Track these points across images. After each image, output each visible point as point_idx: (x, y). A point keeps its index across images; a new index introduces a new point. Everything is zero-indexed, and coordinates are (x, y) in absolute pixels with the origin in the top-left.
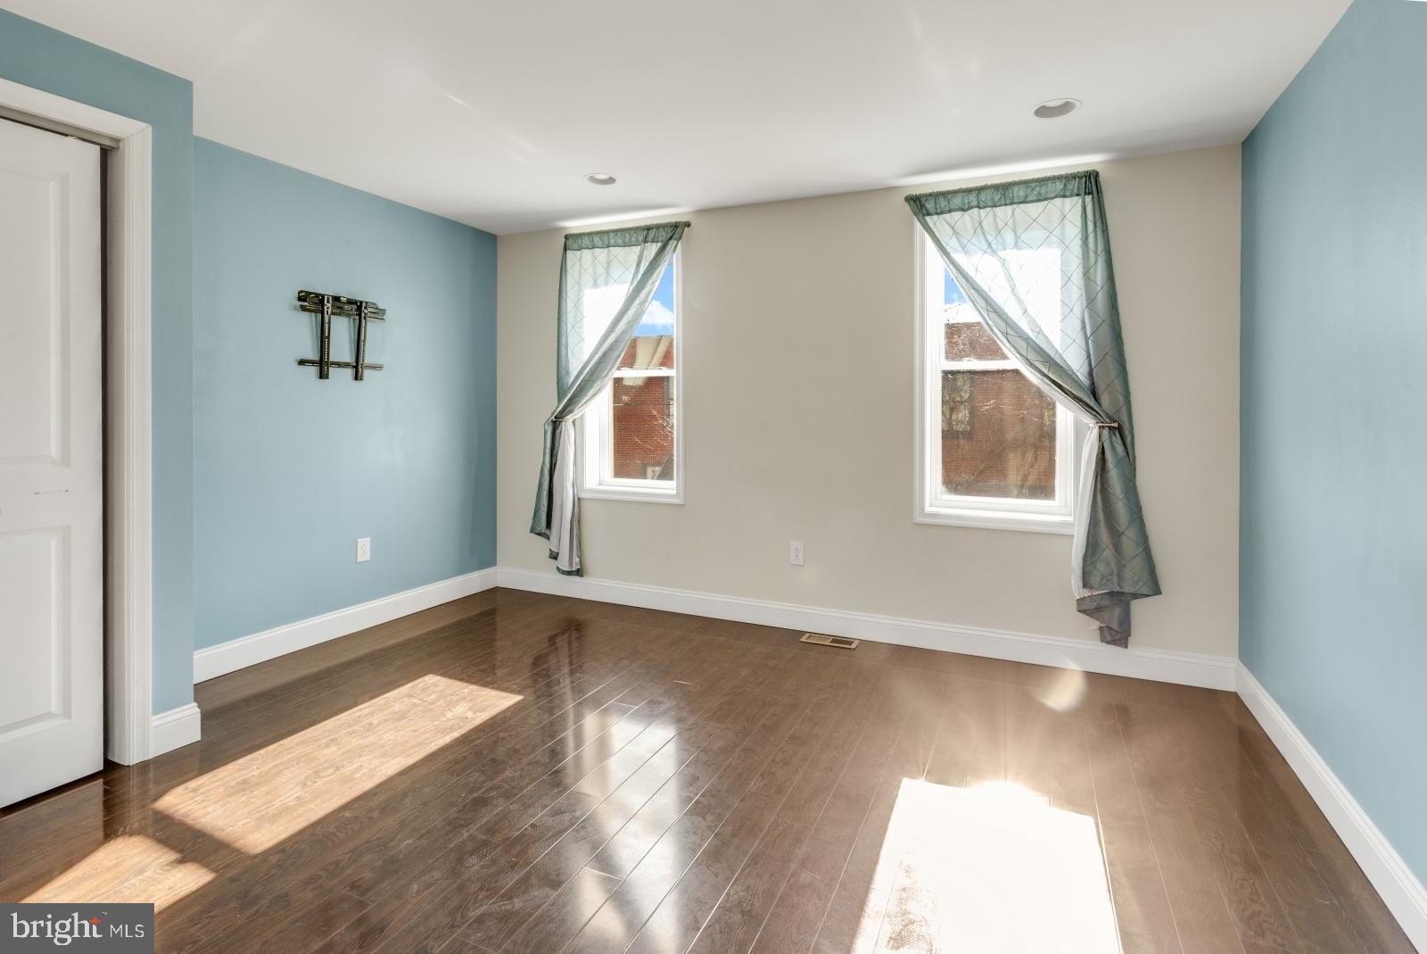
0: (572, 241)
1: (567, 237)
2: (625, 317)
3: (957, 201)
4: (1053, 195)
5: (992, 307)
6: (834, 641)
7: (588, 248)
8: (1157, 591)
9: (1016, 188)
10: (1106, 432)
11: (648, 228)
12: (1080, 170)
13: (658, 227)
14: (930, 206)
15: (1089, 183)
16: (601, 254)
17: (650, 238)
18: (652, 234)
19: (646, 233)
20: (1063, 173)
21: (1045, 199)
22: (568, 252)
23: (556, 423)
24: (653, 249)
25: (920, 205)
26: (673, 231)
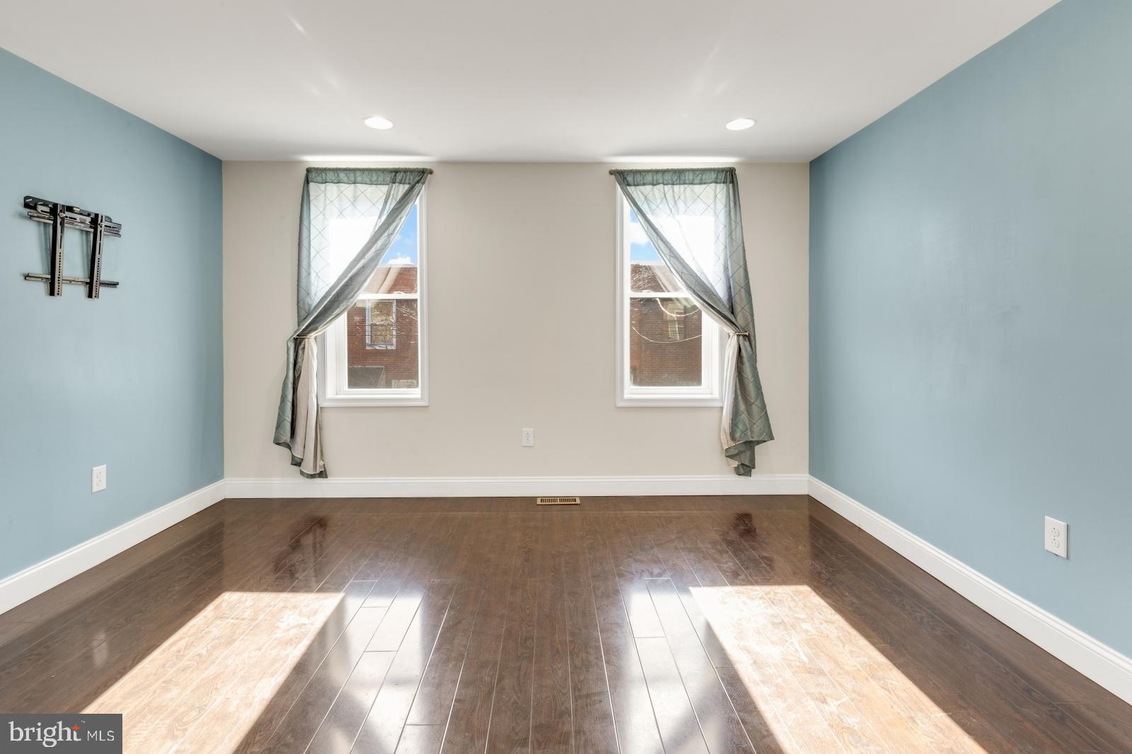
0: (312, 175)
1: (309, 170)
2: (375, 247)
3: (649, 178)
4: (710, 181)
5: (674, 254)
6: (564, 500)
7: (332, 182)
8: (772, 438)
9: (687, 174)
10: (741, 338)
11: (396, 171)
12: (726, 166)
13: (406, 171)
14: (630, 179)
15: (729, 176)
16: (348, 189)
17: (398, 180)
18: (399, 177)
19: (395, 175)
20: (717, 167)
21: (705, 183)
22: (312, 185)
23: (299, 341)
24: (401, 189)
25: (624, 178)
26: (419, 176)
